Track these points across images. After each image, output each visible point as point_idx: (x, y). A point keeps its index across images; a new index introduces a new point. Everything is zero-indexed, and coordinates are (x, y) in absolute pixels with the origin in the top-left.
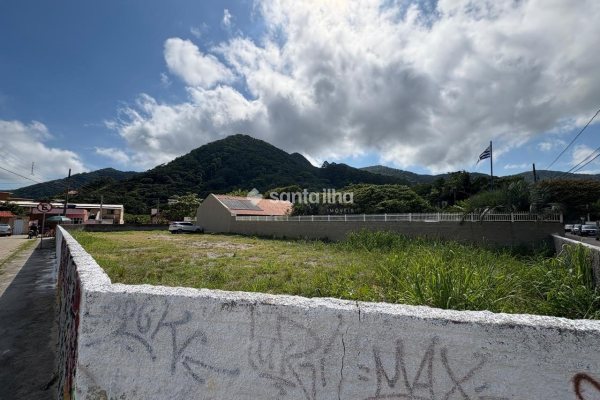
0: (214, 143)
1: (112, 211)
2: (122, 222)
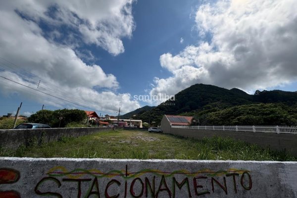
0: (185, 90)
1: (138, 122)
2: (141, 126)
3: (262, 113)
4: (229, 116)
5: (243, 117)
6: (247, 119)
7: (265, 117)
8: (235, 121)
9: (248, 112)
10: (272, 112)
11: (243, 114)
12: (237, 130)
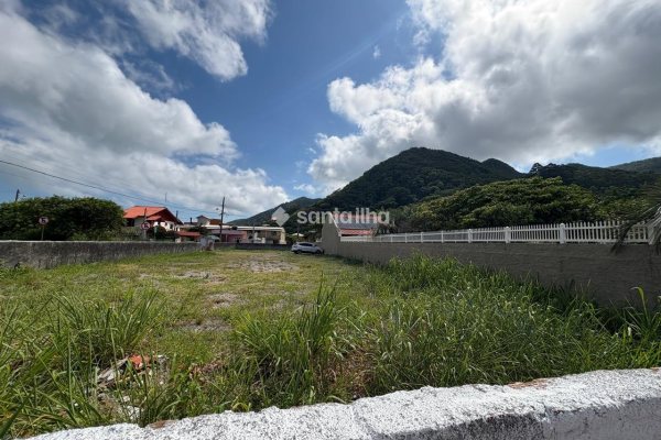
1: (274, 233)
2: (283, 241)
3: (533, 198)
4: (458, 209)
5: (488, 209)
6: (497, 212)
7: (538, 206)
8: (470, 218)
9: (502, 197)
10: (557, 195)
11: (489, 201)
12: (470, 240)
